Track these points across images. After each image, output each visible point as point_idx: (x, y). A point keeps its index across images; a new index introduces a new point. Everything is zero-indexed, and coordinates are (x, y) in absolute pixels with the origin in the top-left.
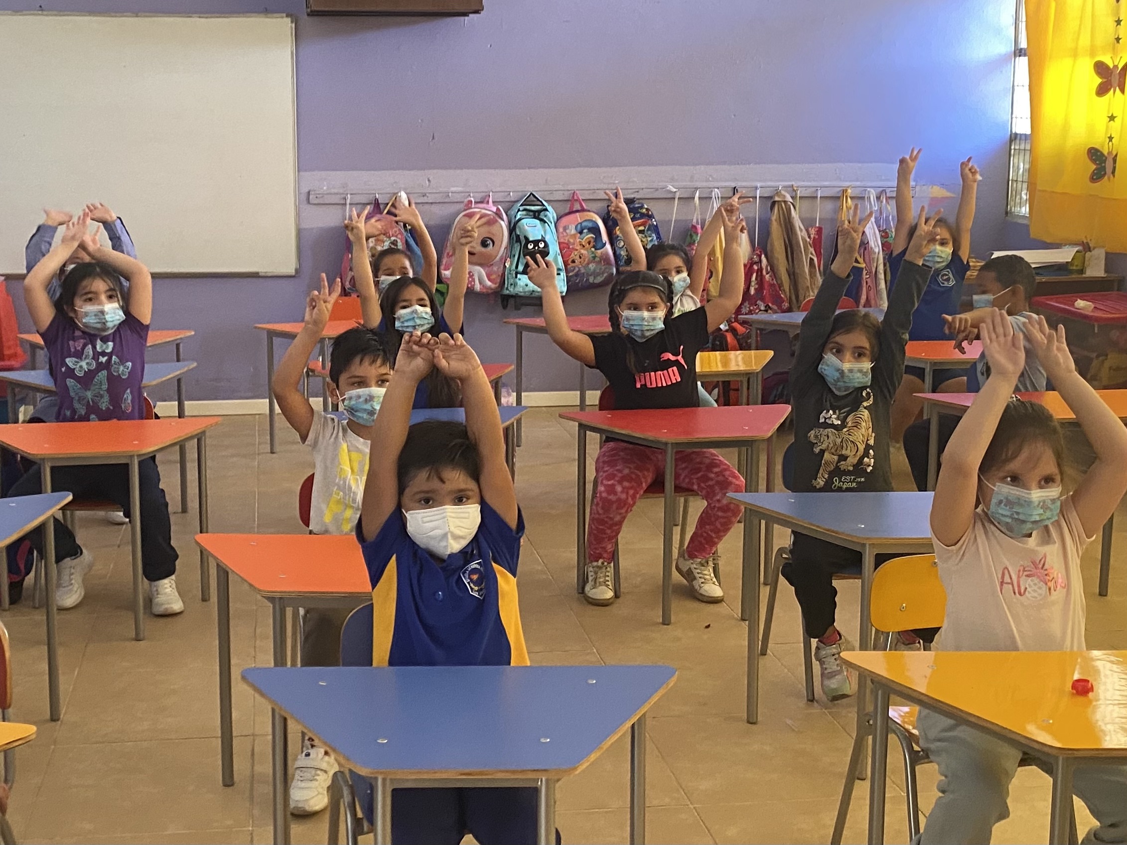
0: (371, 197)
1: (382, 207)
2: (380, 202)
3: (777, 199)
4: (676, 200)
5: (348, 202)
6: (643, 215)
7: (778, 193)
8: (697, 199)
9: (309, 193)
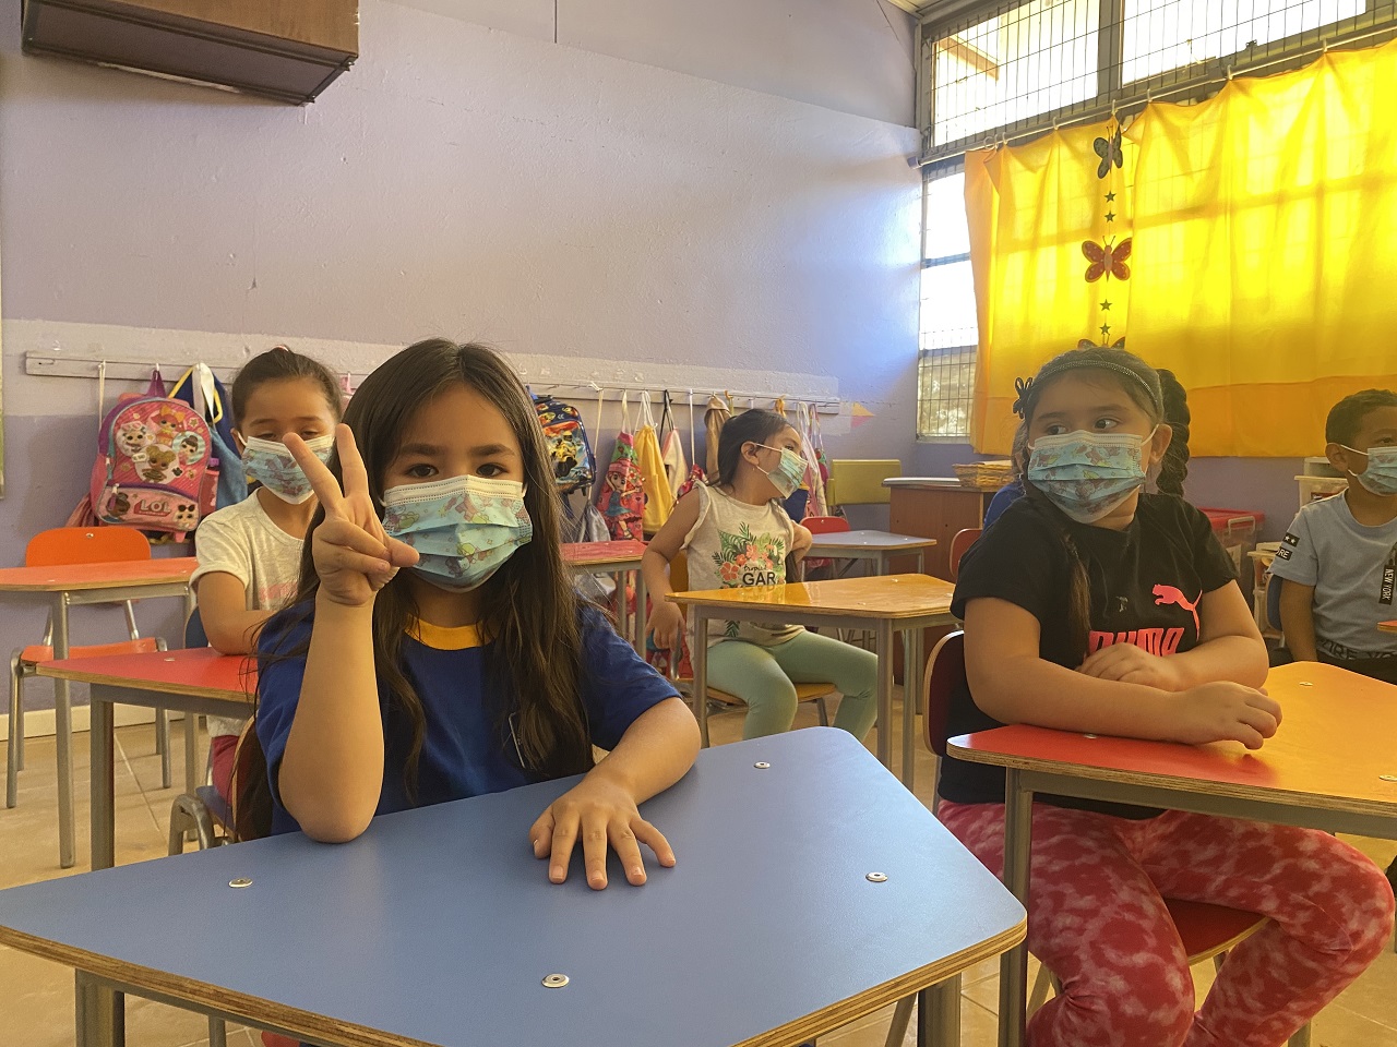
0: (147, 371)
1: (166, 386)
2: (163, 378)
3: (713, 406)
4: (600, 403)
5: (103, 375)
6: (567, 417)
7: (713, 400)
8: (624, 402)
9: (25, 356)
